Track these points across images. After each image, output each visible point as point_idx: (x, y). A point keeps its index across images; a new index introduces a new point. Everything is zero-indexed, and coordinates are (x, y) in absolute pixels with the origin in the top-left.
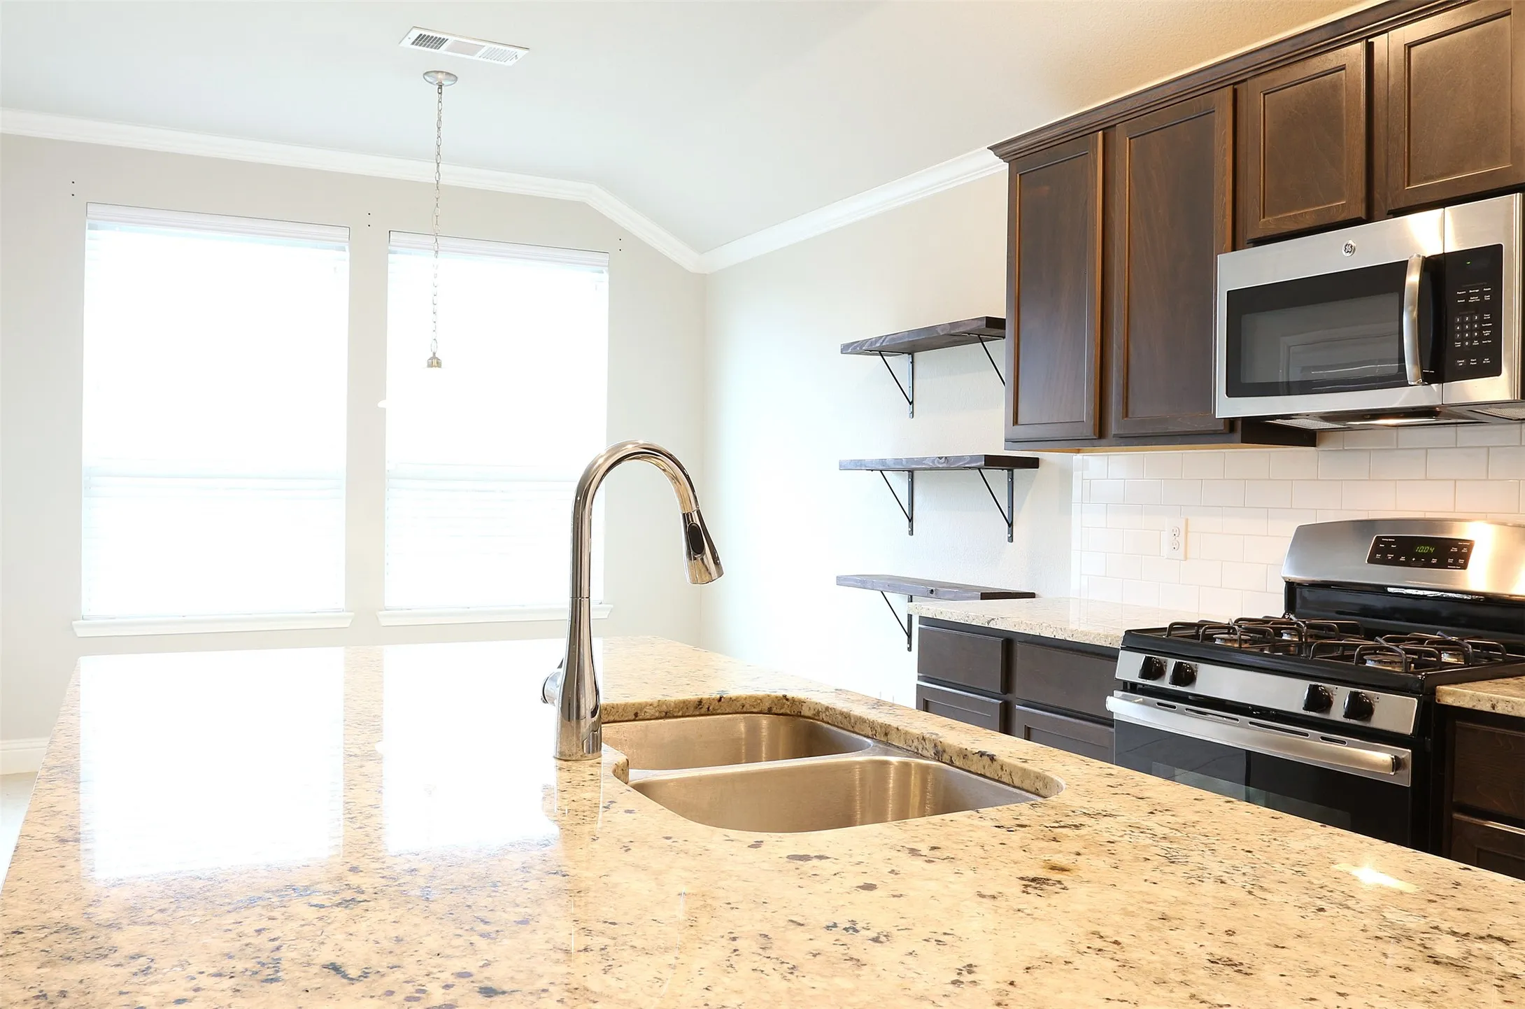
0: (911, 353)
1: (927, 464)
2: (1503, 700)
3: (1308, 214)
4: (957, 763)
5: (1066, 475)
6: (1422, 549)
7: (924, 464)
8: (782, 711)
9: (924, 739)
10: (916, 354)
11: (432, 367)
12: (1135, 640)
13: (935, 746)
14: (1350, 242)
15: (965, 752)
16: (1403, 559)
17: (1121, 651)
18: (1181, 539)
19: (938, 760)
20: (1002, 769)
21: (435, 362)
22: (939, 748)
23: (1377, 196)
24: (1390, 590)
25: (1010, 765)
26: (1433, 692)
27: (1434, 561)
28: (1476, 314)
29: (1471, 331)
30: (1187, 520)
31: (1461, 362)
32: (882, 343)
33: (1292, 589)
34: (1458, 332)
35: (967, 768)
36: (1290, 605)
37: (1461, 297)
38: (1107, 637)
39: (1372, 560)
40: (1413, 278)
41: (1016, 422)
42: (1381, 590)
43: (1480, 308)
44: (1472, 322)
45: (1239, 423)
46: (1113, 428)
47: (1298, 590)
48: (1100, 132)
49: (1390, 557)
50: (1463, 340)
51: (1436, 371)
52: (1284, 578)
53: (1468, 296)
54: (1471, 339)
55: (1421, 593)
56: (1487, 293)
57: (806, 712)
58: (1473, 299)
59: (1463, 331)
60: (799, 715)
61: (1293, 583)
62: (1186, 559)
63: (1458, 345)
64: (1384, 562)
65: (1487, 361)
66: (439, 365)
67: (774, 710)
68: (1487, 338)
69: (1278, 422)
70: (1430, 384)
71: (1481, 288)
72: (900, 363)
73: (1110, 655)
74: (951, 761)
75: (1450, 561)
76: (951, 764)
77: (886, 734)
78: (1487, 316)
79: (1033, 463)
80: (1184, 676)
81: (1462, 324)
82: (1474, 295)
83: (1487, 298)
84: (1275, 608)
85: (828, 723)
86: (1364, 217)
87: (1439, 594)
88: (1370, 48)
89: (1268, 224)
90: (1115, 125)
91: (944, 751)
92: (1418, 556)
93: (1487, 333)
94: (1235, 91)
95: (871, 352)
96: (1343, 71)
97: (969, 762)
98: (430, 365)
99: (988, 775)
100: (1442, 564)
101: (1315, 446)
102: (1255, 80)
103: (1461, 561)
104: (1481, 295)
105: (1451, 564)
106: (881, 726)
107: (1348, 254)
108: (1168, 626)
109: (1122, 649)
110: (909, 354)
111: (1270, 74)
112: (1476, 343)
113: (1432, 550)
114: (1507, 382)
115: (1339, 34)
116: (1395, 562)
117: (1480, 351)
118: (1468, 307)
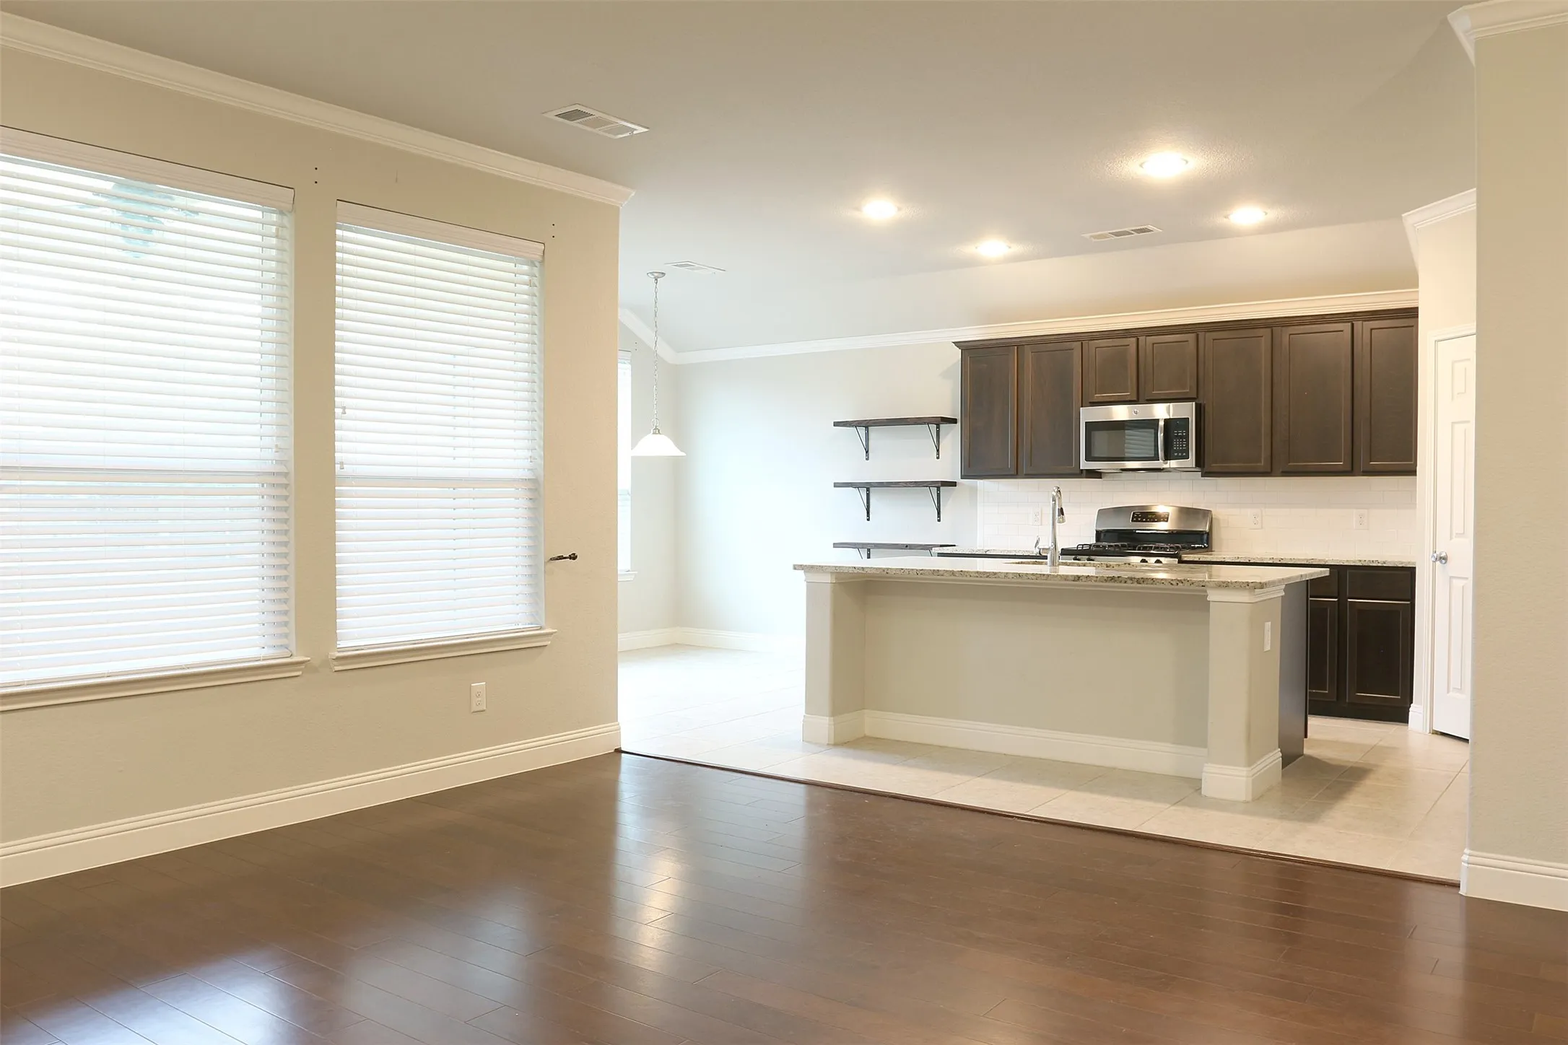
3: (1113, 397)
5: (974, 490)
6: (1150, 516)
10: (870, 428)
14: (1136, 410)
16: (1144, 520)
18: (1039, 517)
23: (1142, 394)
24: (1137, 531)
26: (1181, 557)
27: (1156, 520)
28: (1181, 439)
29: (1179, 444)
31: (1176, 454)
33: (1098, 533)
36: (1098, 539)
37: (1176, 433)
39: (1131, 521)
40: (1162, 423)
41: (969, 466)
42: (1132, 531)
43: (1181, 437)
44: (1179, 442)
45: (1086, 472)
46: (1023, 471)
47: (1101, 534)
48: (1015, 347)
49: (1135, 519)
50: (1176, 447)
51: (1167, 458)
52: (1095, 529)
53: (1178, 433)
54: (1179, 447)
55: (1149, 532)
56: (1184, 433)
59: (1176, 444)
61: (1098, 531)
64: (1137, 521)
65: (1184, 454)
68: (1185, 447)
69: (1100, 470)
70: (1166, 461)
71: (1183, 431)
75: (1161, 520)
78: (1184, 439)
79: (954, 485)
81: (1176, 442)
82: (1180, 433)
84: (1095, 540)
86: (1137, 401)
87: (1156, 531)
88: (1138, 341)
89: (1098, 397)
90: (1024, 345)
92: (1150, 519)
93: (1185, 445)
94: (1082, 344)
96: (1128, 346)
100: (1159, 521)
101: (1102, 478)
102: (1092, 342)
103: (1165, 520)
104: (1182, 433)
107: (1135, 414)
110: (866, 427)
111: (1098, 341)
112: (1181, 448)
113: (1154, 516)
114: (1191, 462)
115: (1127, 333)
116: (1142, 521)
117: (1182, 451)
118: (1177, 436)
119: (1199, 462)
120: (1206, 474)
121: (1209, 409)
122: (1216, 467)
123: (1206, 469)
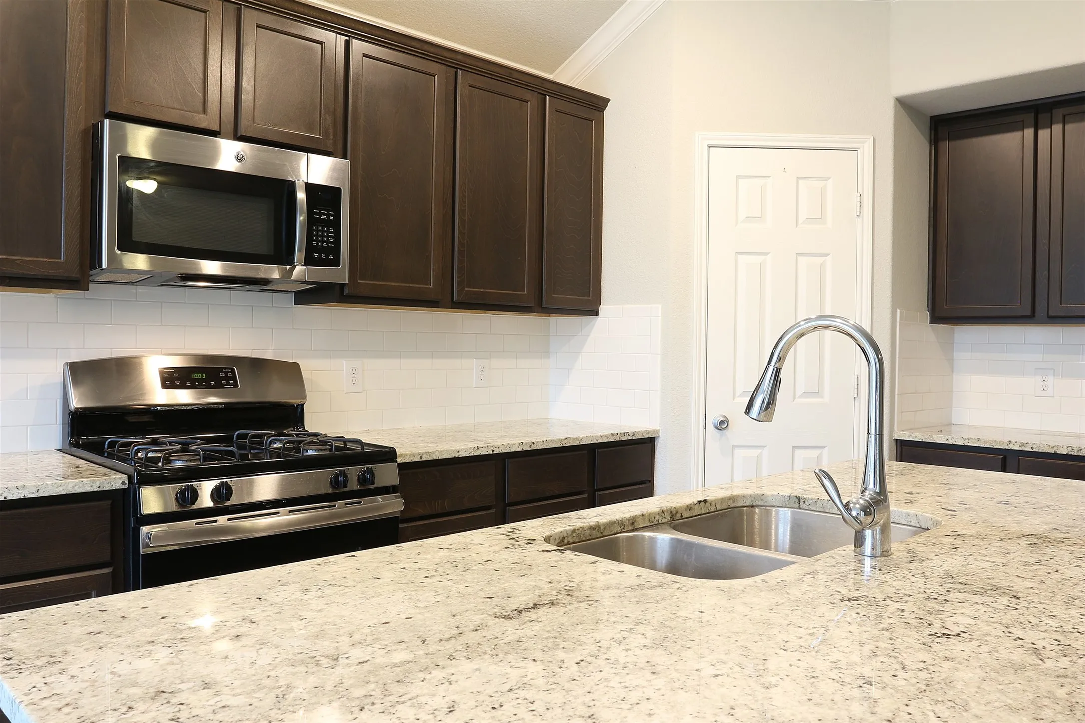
3: (174, 114)
26: (396, 457)
28: (325, 227)
29: (323, 236)
31: (316, 255)
34: (315, 235)
37: (316, 213)
40: (303, 192)
43: (327, 223)
44: (323, 231)
50: (317, 241)
53: (320, 214)
54: (323, 242)
56: (331, 215)
58: (323, 217)
59: (317, 236)
63: (315, 243)
65: (331, 257)
68: (331, 243)
71: (328, 211)
78: (331, 230)
81: (317, 231)
82: (324, 214)
83: (331, 218)
89: (132, 106)
93: (331, 239)
104: (328, 215)
112: (325, 244)
114: (342, 272)
117: (328, 250)
118: (320, 221)
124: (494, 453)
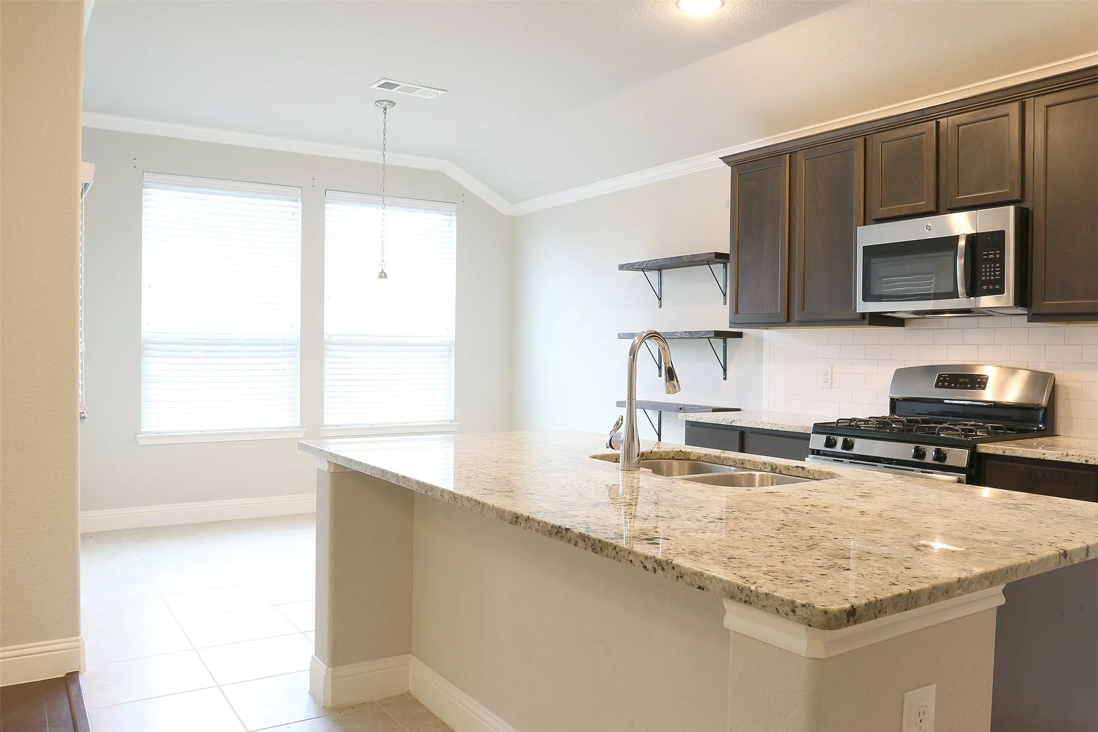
0: (660, 270)
1: (677, 336)
2: (1008, 449)
3: (905, 208)
4: (784, 473)
5: (760, 342)
6: (961, 380)
7: (675, 336)
8: (680, 458)
9: (765, 464)
10: (663, 271)
11: (382, 278)
12: (820, 428)
13: (771, 466)
14: (929, 224)
15: (789, 467)
16: (953, 385)
17: (812, 434)
18: (829, 377)
19: (773, 472)
20: (808, 472)
21: (383, 275)
22: (774, 467)
23: (941, 200)
24: (945, 401)
25: (813, 470)
26: (975, 447)
27: (969, 386)
28: (992, 264)
29: (990, 272)
30: (832, 367)
31: (985, 287)
32: (646, 265)
33: (893, 402)
34: (983, 272)
35: (790, 474)
36: (893, 409)
37: (985, 255)
38: (802, 427)
39: (937, 386)
40: (962, 243)
41: (737, 312)
42: (940, 401)
43: (994, 261)
44: (990, 268)
45: (867, 316)
46: (796, 316)
47: (897, 403)
48: (788, 155)
49: (946, 384)
50: (986, 276)
51: (973, 291)
52: (889, 396)
53: (988, 255)
54: (990, 276)
55: (961, 402)
56: (998, 253)
57: (692, 457)
58: (991, 256)
59: (986, 272)
60: (689, 459)
61: (894, 399)
62: (832, 388)
63: (984, 278)
64: (943, 387)
65: (997, 287)
66: (386, 277)
67: (675, 458)
68: (998, 276)
69: (889, 314)
70: (969, 297)
71: (995, 251)
72: (653, 276)
73: (806, 437)
74: (781, 471)
75: (977, 386)
76: (781, 473)
77: (742, 464)
78: (998, 265)
79: (739, 335)
80: (848, 445)
81: (986, 268)
82: (991, 254)
83: (998, 256)
84: (885, 411)
85: (706, 462)
86: (935, 211)
87: (971, 403)
88: (938, 124)
89: (883, 212)
90: (796, 151)
91: (777, 468)
92: (961, 384)
93: (998, 273)
94: (865, 139)
95: (637, 269)
96: (924, 135)
97: (791, 472)
98: (380, 277)
99: (801, 476)
100: (973, 388)
101: (904, 327)
102: (877, 135)
103: (983, 386)
104: (995, 254)
105: (978, 388)
106: (739, 460)
107: (928, 231)
108: (836, 421)
109: (812, 433)
110: (658, 271)
111: (885, 133)
112: (992, 278)
113: (967, 380)
114: (1007, 298)
115: (922, 116)
116: (949, 387)
117: (994, 282)
118: (988, 260)
119: (1023, 298)
120: (1034, 317)
121: (1038, 218)
122: (1050, 305)
123: (1035, 310)
124: (1088, 463)
